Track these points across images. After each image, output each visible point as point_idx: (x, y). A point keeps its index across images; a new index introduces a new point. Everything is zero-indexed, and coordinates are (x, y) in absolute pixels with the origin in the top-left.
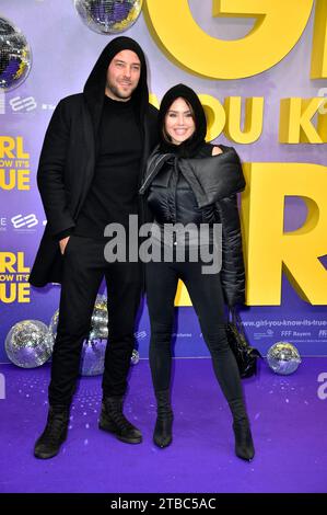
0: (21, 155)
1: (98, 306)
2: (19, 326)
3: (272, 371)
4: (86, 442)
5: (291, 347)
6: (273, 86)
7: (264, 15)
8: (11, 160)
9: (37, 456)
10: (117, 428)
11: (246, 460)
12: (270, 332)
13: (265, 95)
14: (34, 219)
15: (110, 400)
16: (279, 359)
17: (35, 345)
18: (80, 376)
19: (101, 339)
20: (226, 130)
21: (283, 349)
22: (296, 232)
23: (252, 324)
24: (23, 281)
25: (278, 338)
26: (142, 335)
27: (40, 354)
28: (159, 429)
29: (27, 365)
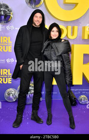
0: (9, 42)
1: (31, 85)
2: (8, 90)
3: (80, 103)
4: (28, 123)
5: (85, 97)
6: (80, 23)
7: (78, 3)
8: (7, 43)
9: (13, 127)
10: (36, 119)
11: (73, 129)
12: (79, 92)
13: (78, 26)
14: (13, 60)
15: (34, 111)
16: (82, 100)
17: (13, 96)
18: (26, 104)
19: (31, 94)
20: (67, 35)
21: (83, 97)
22: (87, 64)
23: (74, 90)
24: (10, 77)
25: (82, 94)
26: (43, 93)
27: (14, 98)
28: (48, 120)
29: (11, 101)
